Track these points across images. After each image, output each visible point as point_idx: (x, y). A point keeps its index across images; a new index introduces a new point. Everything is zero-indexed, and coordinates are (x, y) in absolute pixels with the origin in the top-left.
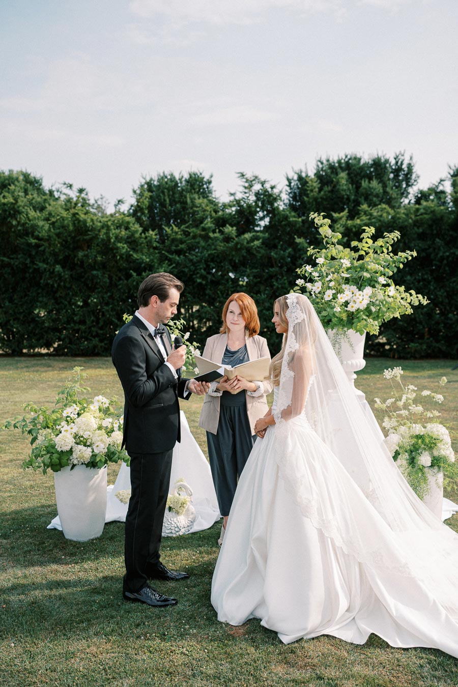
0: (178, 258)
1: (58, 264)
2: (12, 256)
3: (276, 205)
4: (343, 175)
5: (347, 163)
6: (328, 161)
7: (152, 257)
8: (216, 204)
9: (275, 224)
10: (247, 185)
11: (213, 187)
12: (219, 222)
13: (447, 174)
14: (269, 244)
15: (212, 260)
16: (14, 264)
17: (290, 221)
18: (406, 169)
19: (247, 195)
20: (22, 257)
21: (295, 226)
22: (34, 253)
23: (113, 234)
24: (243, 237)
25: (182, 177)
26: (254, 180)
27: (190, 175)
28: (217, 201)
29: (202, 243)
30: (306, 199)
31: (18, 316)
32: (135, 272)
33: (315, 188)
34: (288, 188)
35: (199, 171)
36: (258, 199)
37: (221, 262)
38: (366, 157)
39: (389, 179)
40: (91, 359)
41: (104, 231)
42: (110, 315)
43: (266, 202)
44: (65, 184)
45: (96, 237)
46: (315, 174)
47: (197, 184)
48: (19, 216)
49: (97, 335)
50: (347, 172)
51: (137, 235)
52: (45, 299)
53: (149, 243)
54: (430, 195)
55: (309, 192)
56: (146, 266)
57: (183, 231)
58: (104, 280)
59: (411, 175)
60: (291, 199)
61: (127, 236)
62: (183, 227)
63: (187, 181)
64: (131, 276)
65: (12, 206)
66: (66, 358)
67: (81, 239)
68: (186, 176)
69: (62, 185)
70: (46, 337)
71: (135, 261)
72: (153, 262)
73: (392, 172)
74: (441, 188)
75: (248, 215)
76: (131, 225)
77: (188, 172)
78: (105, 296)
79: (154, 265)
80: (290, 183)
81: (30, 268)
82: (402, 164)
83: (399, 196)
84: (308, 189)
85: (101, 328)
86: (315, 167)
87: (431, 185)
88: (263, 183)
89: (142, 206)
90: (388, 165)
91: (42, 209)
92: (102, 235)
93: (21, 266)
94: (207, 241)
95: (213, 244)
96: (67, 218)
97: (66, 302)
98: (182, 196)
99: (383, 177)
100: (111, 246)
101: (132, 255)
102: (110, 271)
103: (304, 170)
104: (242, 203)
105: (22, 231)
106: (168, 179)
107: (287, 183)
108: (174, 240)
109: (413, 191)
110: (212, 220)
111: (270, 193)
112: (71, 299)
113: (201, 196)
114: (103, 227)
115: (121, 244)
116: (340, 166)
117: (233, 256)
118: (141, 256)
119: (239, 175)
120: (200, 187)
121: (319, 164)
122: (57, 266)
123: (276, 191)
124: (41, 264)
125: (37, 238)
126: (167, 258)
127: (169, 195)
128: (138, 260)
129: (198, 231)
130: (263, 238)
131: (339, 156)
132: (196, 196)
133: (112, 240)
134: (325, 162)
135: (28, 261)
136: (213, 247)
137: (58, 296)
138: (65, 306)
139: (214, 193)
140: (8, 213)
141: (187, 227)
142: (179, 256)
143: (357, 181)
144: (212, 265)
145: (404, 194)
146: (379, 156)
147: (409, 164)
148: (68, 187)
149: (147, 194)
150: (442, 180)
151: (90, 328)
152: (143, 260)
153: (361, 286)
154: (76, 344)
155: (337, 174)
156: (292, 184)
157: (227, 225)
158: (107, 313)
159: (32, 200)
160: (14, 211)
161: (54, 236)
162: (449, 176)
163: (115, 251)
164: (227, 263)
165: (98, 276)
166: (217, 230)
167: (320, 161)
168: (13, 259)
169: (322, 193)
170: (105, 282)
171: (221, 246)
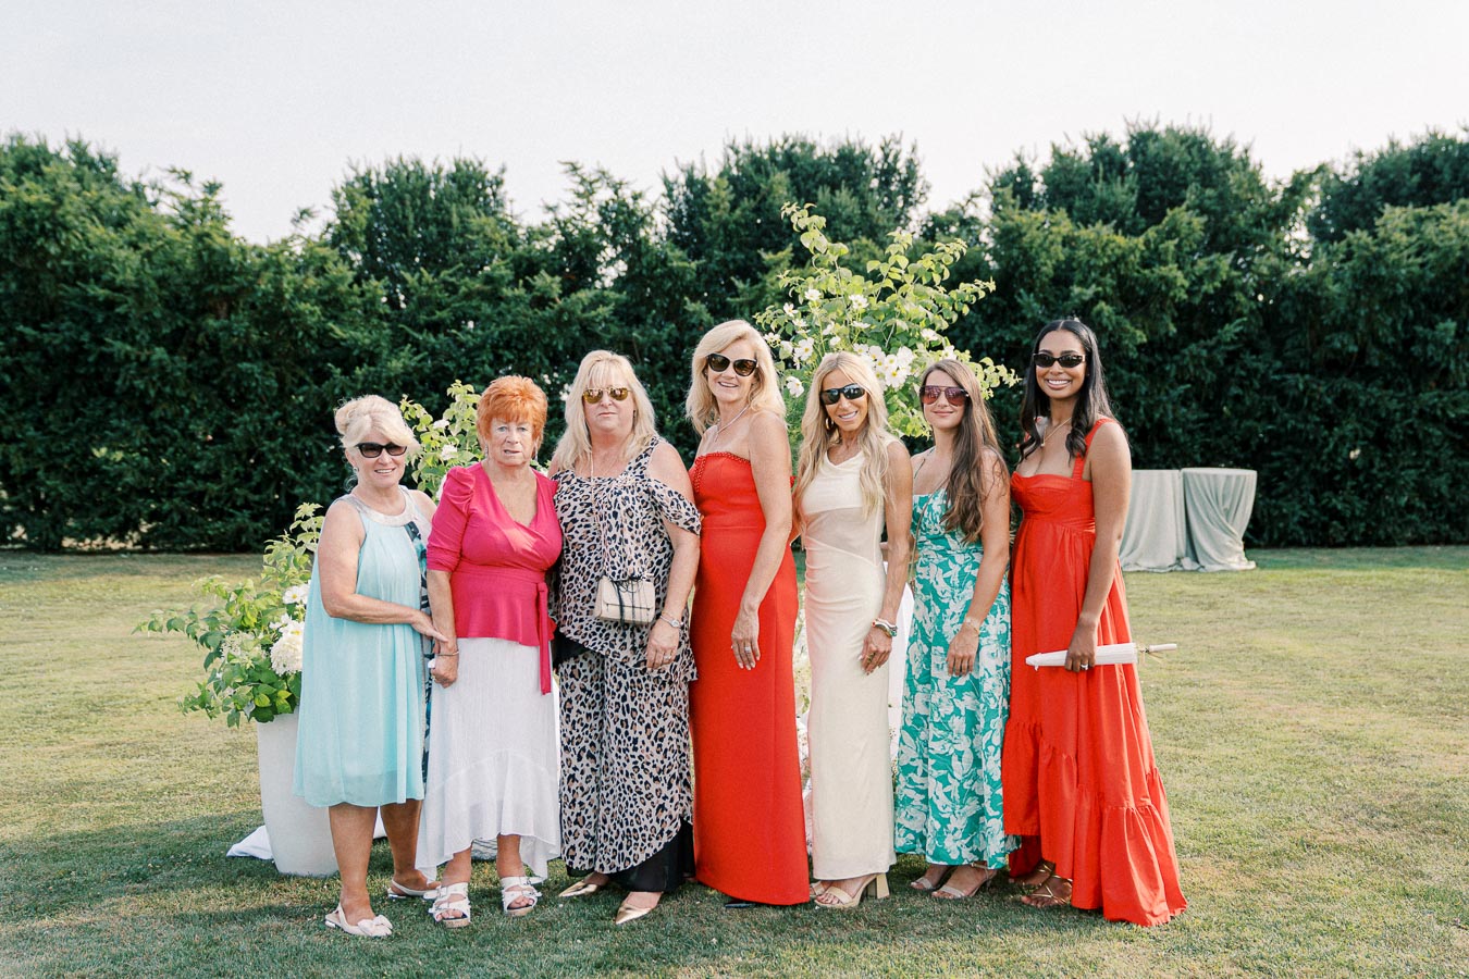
0: (432, 340)
1: (159, 345)
2: (44, 326)
3: (642, 233)
4: (780, 178)
5: (789, 156)
6: (749, 147)
7: (375, 335)
8: (513, 230)
9: (641, 272)
10: (581, 189)
11: (505, 193)
12: (521, 265)
13: (983, 184)
14: (628, 315)
15: (508, 346)
16: (50, 343)
17: (671, 269)
18: (903, 171)
19: (582, 211)
20: (69, 329)
21: (682, 279)
22: (100, 318)
23: (289, 283)
24: (573, 297)
25: (440, 170)
26: (597, 181)
27: (457, 165)
28: (515, 222)
29: (486, 309)
30: (705, 224)
31: (59, 461)
32: (337, 367)
33: (723, 201)
34: (665, 201)
35: (476, 157)
36: (605, 220)
37: (526, 349)
38: (826, 144)
39: (871, 190)
40: (233, 559)
41: (269, 274)
42: (278, 460)
43: (622, 225)
44: (174, 171)
45: (250, 289)
46: (721, 175)
47: (470, 185)
48: (64, 236)
49: (247, 505)
50: (789, 171)
51: (343, 288)
52: (124, 424)
53: (369, 308)
54: (952, 223)
55: (710, 209)
56: (363, 355)
57: (444, 282)
58: (267, 383)
59: (914, 184)
60: (672, 224)
61: (320, 291)
62: (444, 274)
63: (453, 178)
64: (328, 375)
65: (48, 213)
66: (172, 556)
67: (216, 292)
68: (450, 168)
69: (167, 174)
70: (123, 509)
71: (336, 343)
72: (378, 346)
73: (876, 176)
74: (971, 211)
75: (583, 253)
76: (330, 265)
77: (452, 160)
78: (268, 418)
79: (380, 353)
80: (670, 190)
81: (88, 352)
82: (896, 157)
83: (891, 224)
84: (709, 202)
85: (257, 490)
86: (722, 160)
87: (953, 205)
88: (616, 188)
89: (352, 227)
90: (867, 162)
91: (119, 224)
92: (264, 285)
93: (67, 348)
94: (497, 305)
95: (509, 312)
96: (183, 246)
97: (176, 431)
98: (440, 210)
99: (859, 184)
100: (284, 308)
101: (332, 330)
102: (277, 364)
103: (698, 165)
104: (570, 228)
105: (71, 270)
106: (409, 173)
107: (664, 190)
108: (423, 303)
109: (918, 215)
110: (508, 260)
111: (631, 207)
112: (187, 424)
113: (480, 211)
114: (266, 267)
115: (308, 305)
116: (773, 159)
117: (552, 337)
118: (352, 333)
119: (568, 167)
120: (479, 192)
121: (731, 152)
122: (157, 349)
123: (643, 204)
124: (118, 345)
125: (110, 285)
126: (407, 339)
127: (414, 207)
128: (344, 340)
129: (477, 285)
130: (617, 300)
131: (770, 140)
132: (471, 210)
133: (287, 296)
134: (742, 149)
135: (85, 337)
136: (509, 317)
137: (157, 416)
138: (174, 439)
139: (508, 205)
140: (37, 227)
141: (451, 276)
142: (435, 336)
143: (809, 191)
144: (508, 355)
145: (900, 220)
146: (851, 141)
147: (911, 161)
148: (180, 177)
149: (364, 202)
150: (973, 196)
151: (230, 488)
152: (356, 341)
153: (890, 347)
154: (196, 526)
155: (768, 175)
156: (675, 193)
157: (543, 272)
158: (270, 456)
159: (98, 201)
160: (52, 224)
161: (153, 284)
162: (986, 189)
163: (292, 320)
164: (538, 353)
165: (253, 374)
166: (521, 282)
167: (732, 148)
168: (45, 330)
169: (738, 212)
170: (269, 388)
171: (525, 316)
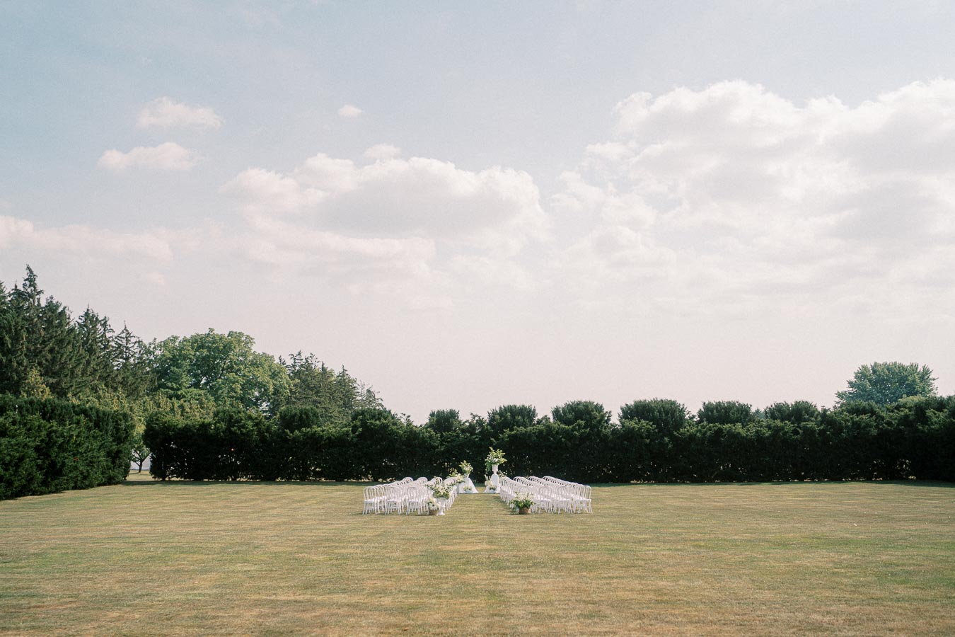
3: (484, 424)
4: (509, 414)
6: (504, 406)
9: (483, 431)
10: (473, 418)
11: (459, 415)
12: (463, 431)
14: (480, 439)
15: (460, 445)
17: (488, 431)
18: (533, 411)
19: (473, 421)
21: (491, 433)
25: (447, 411)
26: (476, 415)
27: (450, 410)
28: (461, 421)
30: (494, 421)
34: (488, 417)
35: (453, 409)
36: (477, 422)
37: (464, 446)
38: (518, 405)
39: (526, 415)
43: (480, 423)
46: (499, 411)
51: (433, 436)
53: (437, 439)
54: (543, 421)
56: (436, 447)
59: (535, 413)
61: (427, 434)
63: (450, 413)
72: (439, 446)
73: (528, 412)
75: (473, 428)
76: (430, 431)
82: (531, 409)
84: (496, 417)
88: (479, 417)
89: (433, 423)
90: (526, 409)
95: (461, 440)
98: (447, 419)
99: (523, 413)
100: (425, 440)
103: (494, 410)
104: (471, 423)
106: (442, 412)
108: (446, 437)
110: (460, 429)
111: (482, 420)
116: (508, 409)
119: (471, 415)
120: (454, 415)
121: (501, 407)
125: (396, 436)
127: (443, 419)
129: (454, 434)
130: (478, 437)
131: (508, 405)
132: (453, 419)
139: (459, 418)
140: (385, 428)
141: (450, 432)
142: (448, 444)
143: (514, 416)
145: (531, 419)
147: (534, 408)
155: (506, 413)
156: (490, 415)
157: (466, 433)
161: (402, 435)
166: (462, 434)
169: (501, 419)
